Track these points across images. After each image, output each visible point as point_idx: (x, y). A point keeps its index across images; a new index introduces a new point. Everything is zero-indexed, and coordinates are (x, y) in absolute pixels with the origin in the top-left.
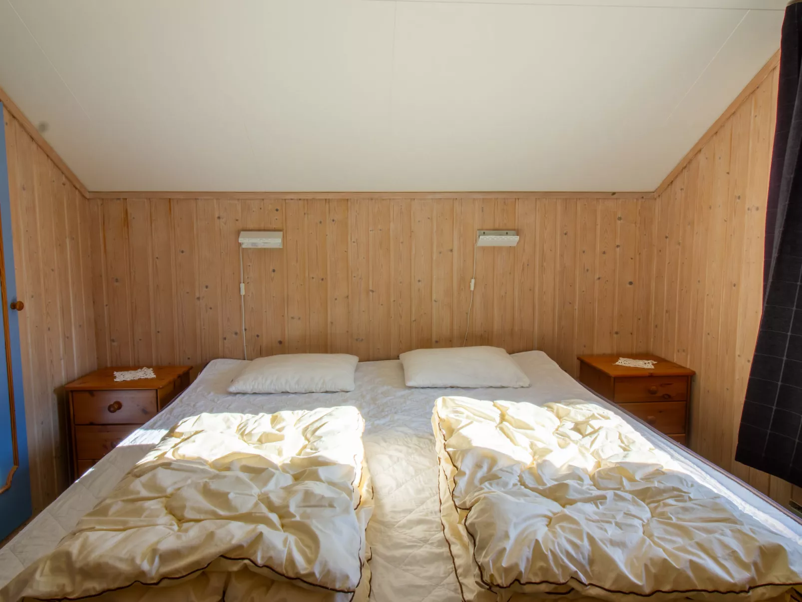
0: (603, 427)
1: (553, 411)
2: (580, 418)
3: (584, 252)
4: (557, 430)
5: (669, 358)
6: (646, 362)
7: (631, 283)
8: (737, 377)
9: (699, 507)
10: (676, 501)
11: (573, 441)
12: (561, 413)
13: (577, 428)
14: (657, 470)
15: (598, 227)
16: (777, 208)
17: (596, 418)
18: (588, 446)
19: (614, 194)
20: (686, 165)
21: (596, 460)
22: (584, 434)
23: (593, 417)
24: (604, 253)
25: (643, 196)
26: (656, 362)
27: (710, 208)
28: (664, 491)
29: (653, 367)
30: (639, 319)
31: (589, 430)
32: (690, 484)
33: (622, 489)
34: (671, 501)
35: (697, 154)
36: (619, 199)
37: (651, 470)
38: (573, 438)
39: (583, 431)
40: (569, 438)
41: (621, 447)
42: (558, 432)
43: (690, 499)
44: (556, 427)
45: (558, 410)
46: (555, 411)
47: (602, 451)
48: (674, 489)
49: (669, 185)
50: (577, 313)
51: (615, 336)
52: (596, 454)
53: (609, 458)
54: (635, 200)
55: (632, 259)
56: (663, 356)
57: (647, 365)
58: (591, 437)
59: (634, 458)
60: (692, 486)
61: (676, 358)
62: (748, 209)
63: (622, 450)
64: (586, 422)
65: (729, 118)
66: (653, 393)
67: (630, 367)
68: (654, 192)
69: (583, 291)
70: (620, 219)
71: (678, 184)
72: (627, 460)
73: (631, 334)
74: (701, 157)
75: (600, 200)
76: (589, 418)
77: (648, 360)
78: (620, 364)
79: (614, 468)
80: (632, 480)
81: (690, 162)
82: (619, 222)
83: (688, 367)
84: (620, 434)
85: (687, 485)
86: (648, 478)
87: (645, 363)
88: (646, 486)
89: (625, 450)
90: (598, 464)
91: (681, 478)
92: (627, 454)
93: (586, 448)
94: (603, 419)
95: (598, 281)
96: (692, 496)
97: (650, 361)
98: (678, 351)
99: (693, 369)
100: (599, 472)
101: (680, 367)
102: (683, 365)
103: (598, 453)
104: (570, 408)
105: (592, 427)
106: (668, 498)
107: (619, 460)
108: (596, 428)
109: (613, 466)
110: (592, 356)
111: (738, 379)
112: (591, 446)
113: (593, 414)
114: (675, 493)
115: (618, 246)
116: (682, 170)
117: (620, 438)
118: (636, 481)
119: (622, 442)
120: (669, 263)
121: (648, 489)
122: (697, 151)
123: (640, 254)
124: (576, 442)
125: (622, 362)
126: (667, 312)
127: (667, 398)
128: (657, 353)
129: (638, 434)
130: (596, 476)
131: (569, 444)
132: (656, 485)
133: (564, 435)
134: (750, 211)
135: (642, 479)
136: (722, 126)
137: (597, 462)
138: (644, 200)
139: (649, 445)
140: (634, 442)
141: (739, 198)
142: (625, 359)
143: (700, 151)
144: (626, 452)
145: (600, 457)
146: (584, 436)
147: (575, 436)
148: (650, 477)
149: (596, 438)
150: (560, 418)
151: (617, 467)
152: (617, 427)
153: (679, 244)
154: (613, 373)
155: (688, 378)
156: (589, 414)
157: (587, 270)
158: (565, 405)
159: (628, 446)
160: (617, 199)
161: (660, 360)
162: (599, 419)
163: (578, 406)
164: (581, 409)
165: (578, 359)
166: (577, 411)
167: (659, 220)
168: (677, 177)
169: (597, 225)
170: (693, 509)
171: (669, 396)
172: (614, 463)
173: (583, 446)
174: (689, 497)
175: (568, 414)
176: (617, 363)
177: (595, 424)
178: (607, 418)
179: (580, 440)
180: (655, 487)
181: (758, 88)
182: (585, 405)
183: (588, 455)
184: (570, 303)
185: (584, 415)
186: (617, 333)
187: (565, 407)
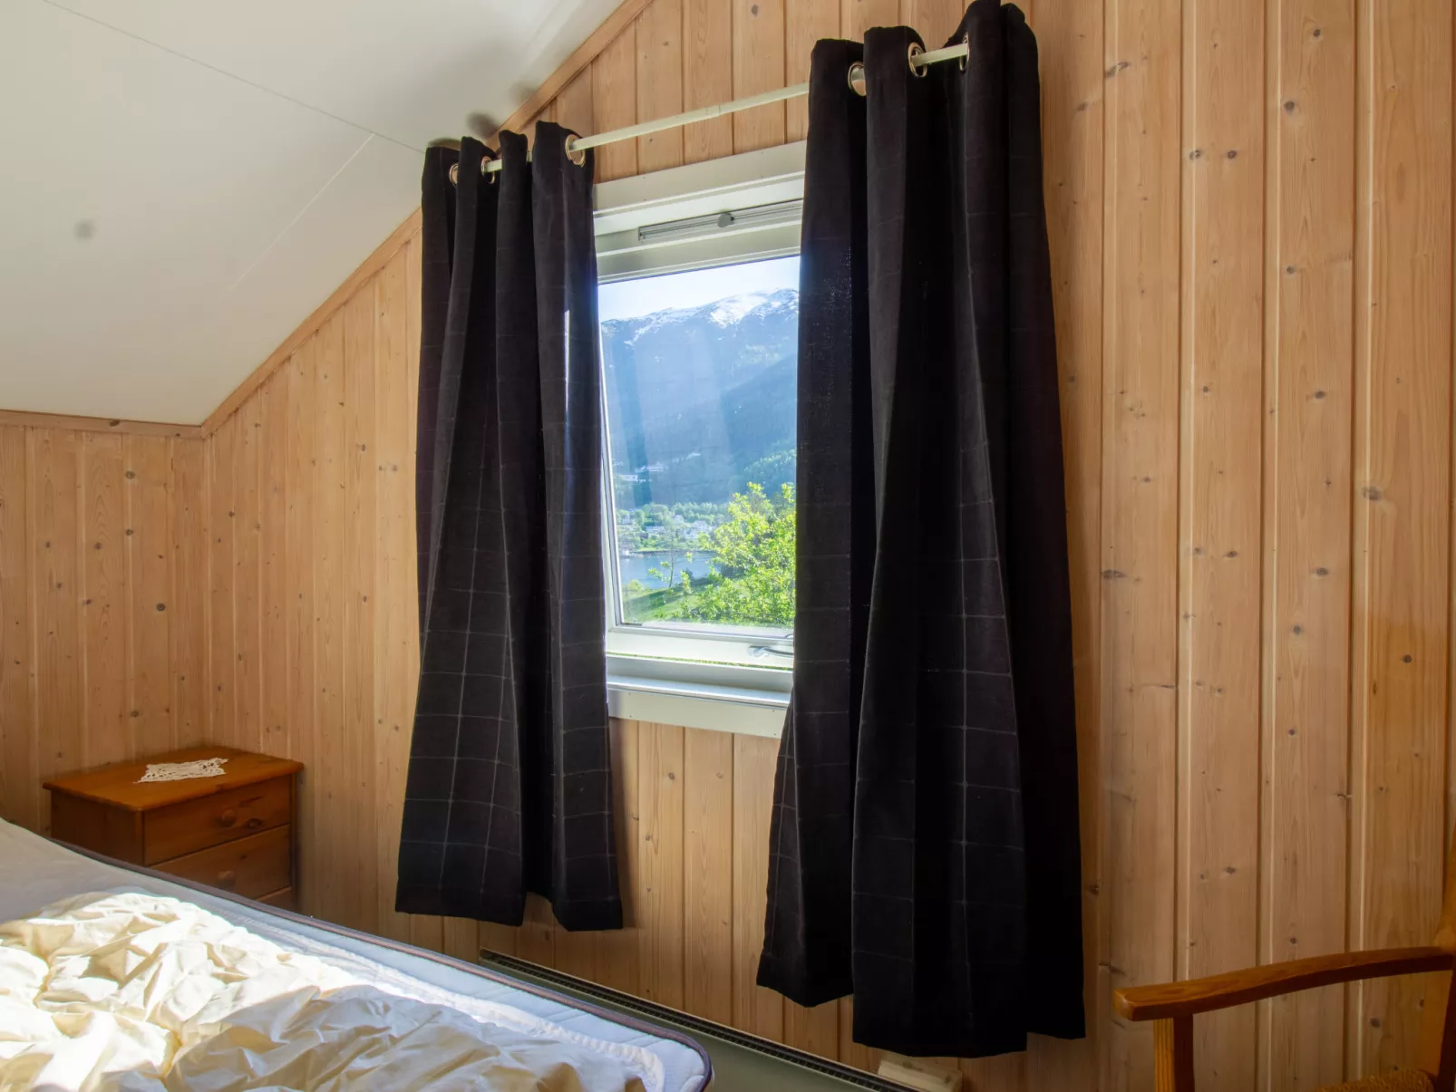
0: (166, 945)
1: (22, 944)
2: (101, 940)
3: (48, 545)
4: (44, 989)
5: (250, 747)
6: (206, 763)
7: (161, 607)
8: (379, 759)
9: (417, 1052)
10: (370, 1056)
11: (97, 1005)
12: (47, 941)
13: (99, 968)
14: (312, 1002)
15: (82, 492)
16: (432, 469)
17: (147, 927)
18: (139, 1003)
19: (115, 422)
20: (261, 383)
21: (166, 1031)
22: (122, 978)
23: (136, 926)
24: (98, 546)
25: (178, 432)
26: (225, 761)
27: (314, 462)
28: (341, 1045)
29: (222, 772)
30: (183, 679)
31: (134, 961)
32: (380, 1005)
33: (249, 1080)
34: (360, 1063)
35: (283, 363)
36: (127, 434)
37: (298, 1006)
38: (94, 997)
39: (115, 970)
40: (84, 999)
41: (217, 976)
42: (47, 994)
43: (394, 1041)
44: (40, 982)
45: (36, 936)
46: (28, 940)
47: (176, 1002)
48: (360, 1031)
49: (230, 415)
50: (35, 682)
51: (132, 720)
52: (162, 1015)
53: (199, 1014)
54: (162, 440)
55: (161, 557)
56: (237, 743)
57: (210, 769)
58: (142, 979)
59: (257, 993)
60: (387, 1009)
61: (265, 746)
62: (380, 469)
63: (220, 984)
64: (122, 945)
65: (338, 309)
66: (228, 823)
67: (174, 781)
68: (200, 427)
69: (51, 633)
70: (131, 475)
71: (250, 413)
72: (246, 1003)
73: (168, 711)
74: (292, 370)
75: (84, 434)
76: (124, 932)
77: (208, 758)
78: (151, 779)
79: (221, 1035)
80: (264, 1047)
81: (271, 376)
82: (129, 482)
83: (289, 757)
84: (210, 947)
85: (378, 1013)
86: (297, 1029)
87: (205, 767)
88: (303, 1051)
89: (227, 980)
90: (175, 1042)
91: (361, 1001)
92: (241, 989)
93: (134, 1011)
94: (159, 923)
95: (85, 608)
96: (394, 1033)
97: (213, 761)
98: (268, 730)
99: (297, 760)
100: (185, 1060)
101: (274, 760)
102: (277, 754)
103: (165, 1011)
104: (69, 920)
105: (138, 952)
106: (352, 1058)
107: (226, 1013)
108: (151, 951)
109: (217, 1032)
110: (78, 774)
111: (381, 763)
112: (145, 1003)
113: (135, 921)
114: (364, 1039)
115: (129, 532)
116: (256, 390)
117: (211, 956)
118: (273, 1046)
119: (218, 963)
120: (239, 564)
121: (307, 1055)
122: (282, 358)
123: (177, 547)
124: (103, 1005)
125: (156, 773)
126: (240, 657)
127: (254, 826)
128: (226, 742)
129: (242, 930)
130: (179, 1071)
131: (89, 1017)
132: (322, 1040)
133: (69, 999)
134: (382, 472)
135: (284, 1036)
136: (328, 321)
137: (168, 1036)
138: (180, 441)
139: (273, 949)
140: (244, 955)
141: (364, 448)
142: (161, 766)
143: (289, 358)
144: (234, 985)
145: (173, 1018)
146: (123, 984)
147: (100, 988)
148: (300, 1024)
149: (156, 974)
150: (42, 953)
151: (228, 1032)
152: (195, 932)
153: (258, 527)
154: (137, 803)
155: (290, 779)
156: (125, 920)
157: (59, 586)
158: (54, 917)
159: (233, 969)
160: (122, 434)
161: (233, 755)
162: (153, 926)
163: (88, 909)
164: (100, 915)
165: (46, 786)
166: (91, 925)
167: (215, 480)
168: (245, 401)
169: (79, 487)
170: (406, 1061)
171: (259, 822)
172: (216, 1023)
173: (126, 1008)
174: (391, 1037)
175: (67, 939)
176: (144, 779)
177: (146, 942)
178: (169, 918)
179: (116, 995)
180: (322, 1045)
181: (383, 268)
182: (109, 901)
183: (143, 1025)
184: (18, 663)
185: (111, 929)
186: (135, 714)
187: (57, 922)
